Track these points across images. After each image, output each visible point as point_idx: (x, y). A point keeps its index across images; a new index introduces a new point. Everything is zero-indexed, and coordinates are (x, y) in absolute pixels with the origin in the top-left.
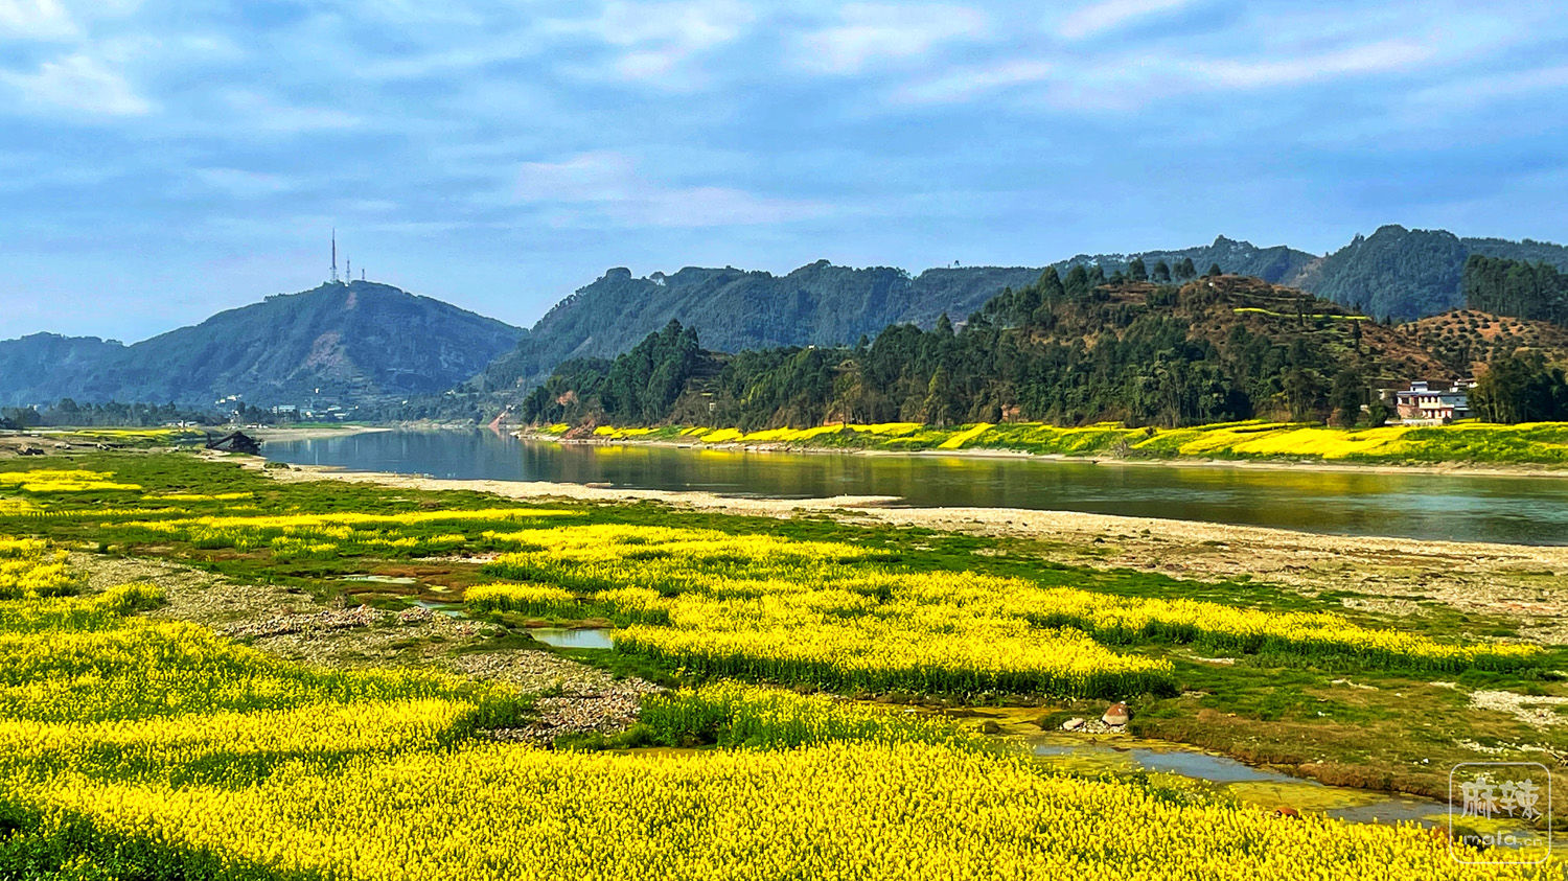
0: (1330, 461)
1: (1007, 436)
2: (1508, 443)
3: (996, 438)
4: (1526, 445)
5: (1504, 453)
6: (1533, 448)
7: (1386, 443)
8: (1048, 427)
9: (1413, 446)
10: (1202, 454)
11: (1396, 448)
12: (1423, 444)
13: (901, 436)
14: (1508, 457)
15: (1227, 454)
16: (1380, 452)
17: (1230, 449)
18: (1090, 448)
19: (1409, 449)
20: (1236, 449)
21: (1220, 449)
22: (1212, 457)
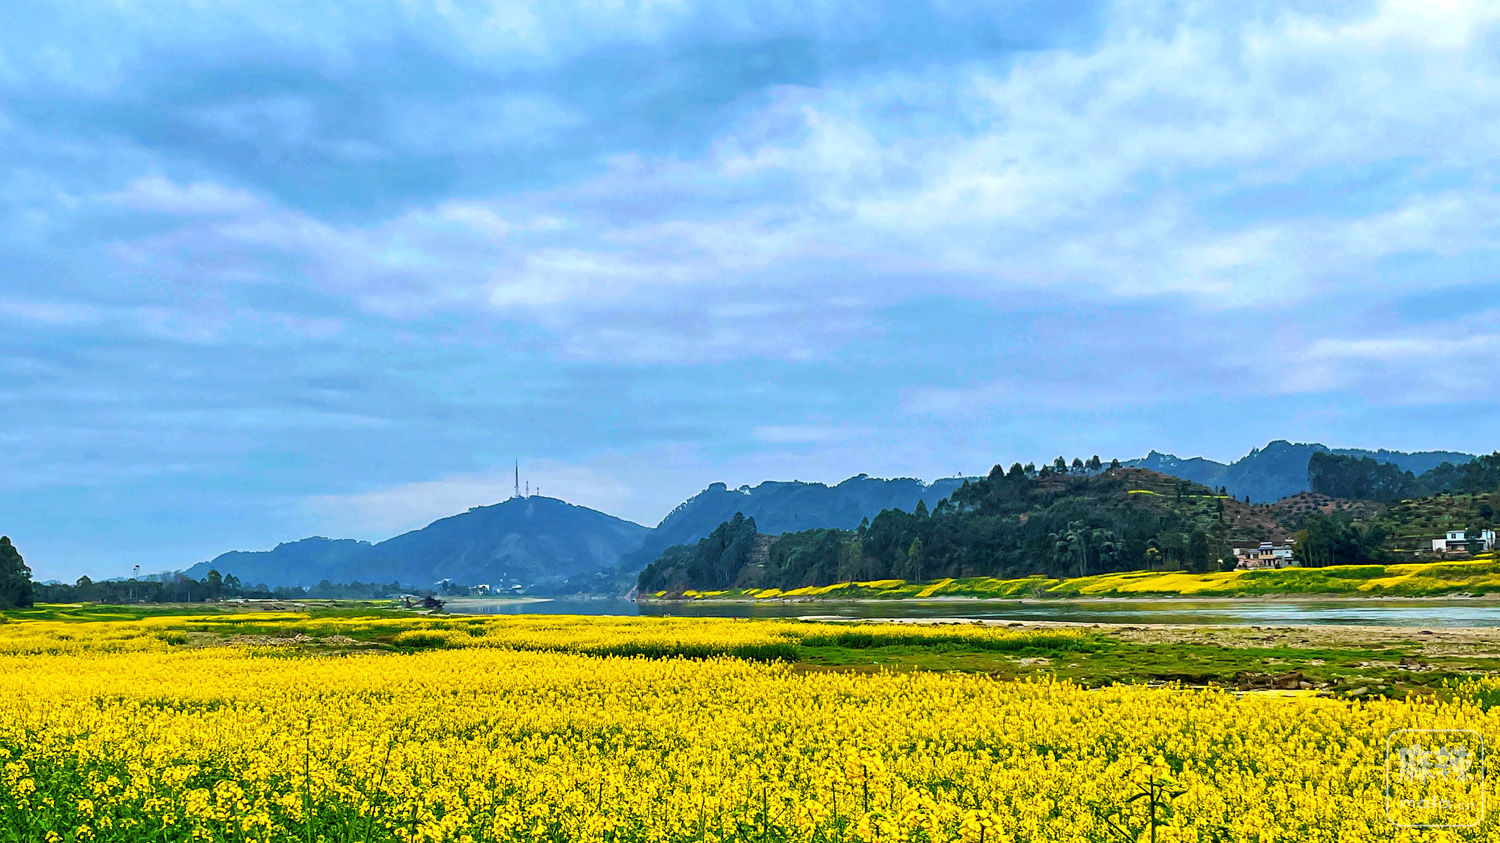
0: (1186, 596)
1: (964, 587)
2: (1314, 580)
3: (956, 588)
4: (1326, 581)
5: (1310, 586)
6: (1332, 583)
7: (1227, 582)
8: (994, 580)
9: (1246, 584)
10: (1096, 594)
11: (1233, 585)
12: (1253, 582)
13: (890, 589)
14: (1312, 590)
15: (1114, 593)
16: (1221, 588)
17: (1116, 590)
18: (1019, 593)
19: (1243, 585)
20: (1120, 590)
21: (1109, 590)
22: (1103, 596)
